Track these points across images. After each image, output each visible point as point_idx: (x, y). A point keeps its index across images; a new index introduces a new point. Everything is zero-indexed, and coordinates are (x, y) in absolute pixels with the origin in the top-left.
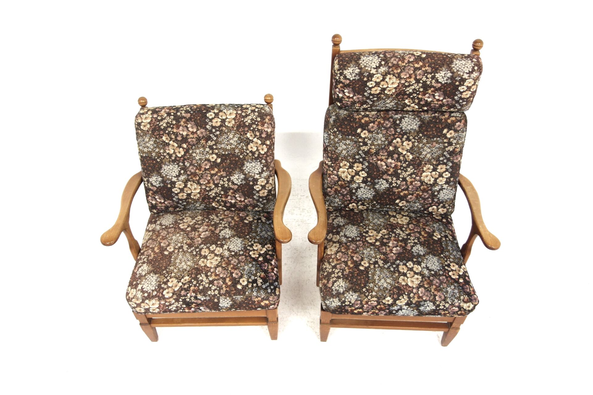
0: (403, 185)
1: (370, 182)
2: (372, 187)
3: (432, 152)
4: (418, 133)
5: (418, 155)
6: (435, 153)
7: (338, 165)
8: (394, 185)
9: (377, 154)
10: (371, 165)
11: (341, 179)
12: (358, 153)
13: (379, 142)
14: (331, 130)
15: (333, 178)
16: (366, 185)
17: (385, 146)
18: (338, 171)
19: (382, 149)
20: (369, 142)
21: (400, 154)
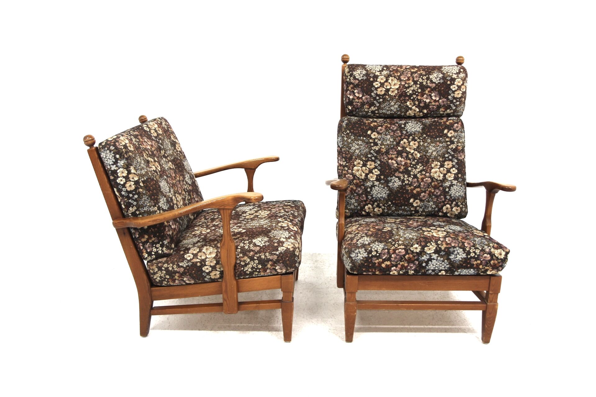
0: (415, 183)
1: (383, 179)
2: (385, 185)
3: (437, 150)
4: (422, 134)
5: (424, 153)
6: (440, 151)
7: (352, 163)
8: (406, 182)
9: (387, 153)
10: (382, 164)
11: (356, 178)
12: (370, 152)
13: (388, 142)
14: (344, 133)
15: (349, 177)
16: (380, 183)
17: (394, 146)
18: (352, 170)
19: (392, 148)
20: (379, 142)
21: (408, 153)
